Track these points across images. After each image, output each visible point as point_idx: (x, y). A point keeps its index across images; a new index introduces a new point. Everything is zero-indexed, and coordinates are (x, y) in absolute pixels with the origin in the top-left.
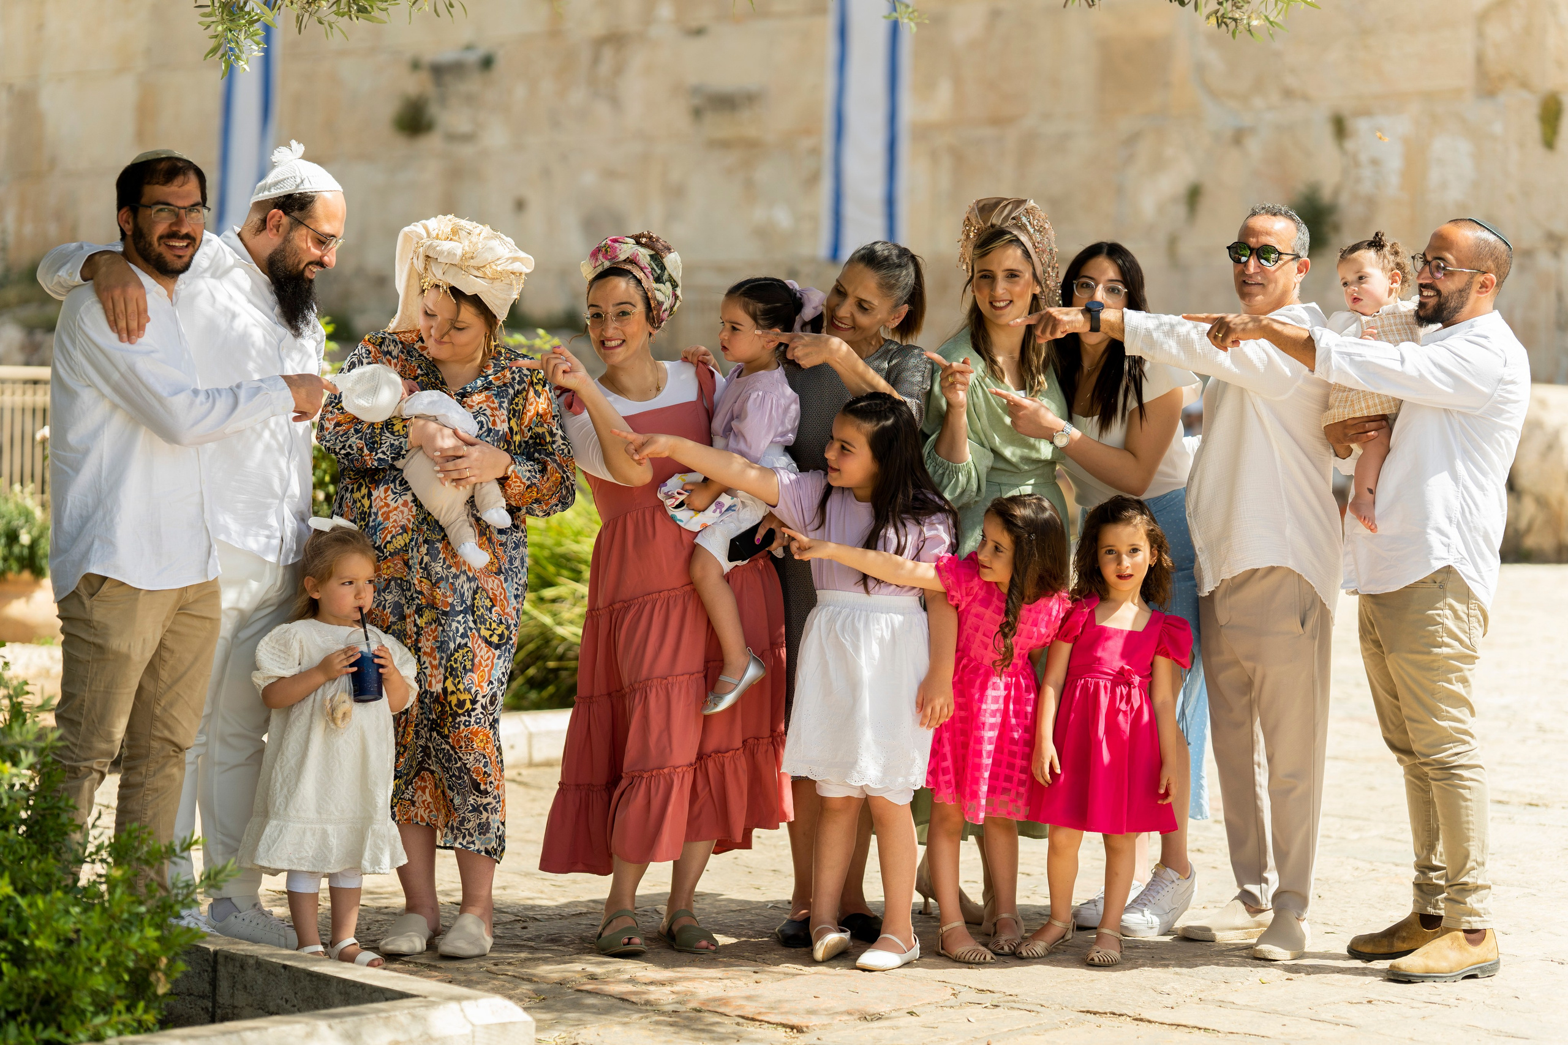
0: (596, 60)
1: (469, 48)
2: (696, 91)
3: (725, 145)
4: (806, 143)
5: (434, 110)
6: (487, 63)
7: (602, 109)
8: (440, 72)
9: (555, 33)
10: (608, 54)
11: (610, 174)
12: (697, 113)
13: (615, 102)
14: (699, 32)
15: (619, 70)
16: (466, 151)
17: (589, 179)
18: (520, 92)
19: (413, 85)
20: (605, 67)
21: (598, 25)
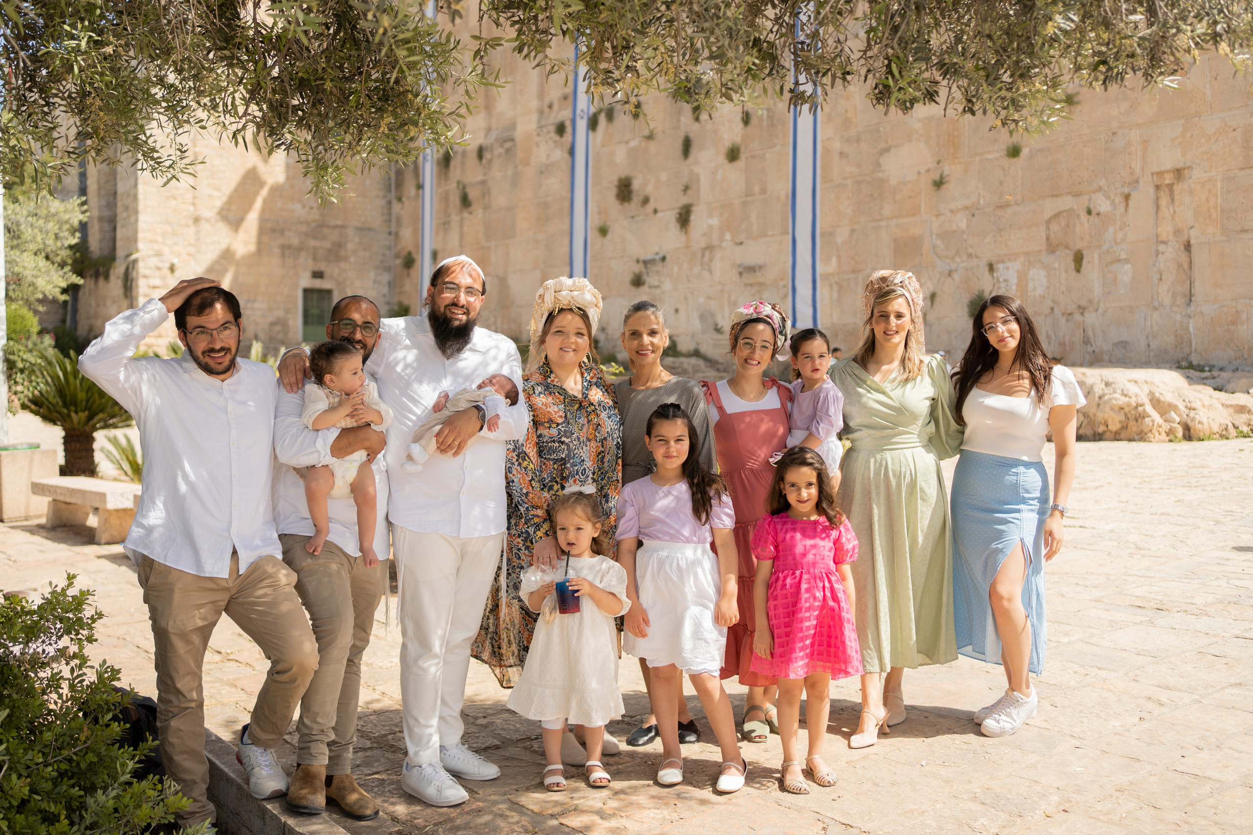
0: (703, 256)
1: (657, 254)
2: (740, 265)
3: (751, 285)
4: (782, 283)
5: (645, 277)
6: (664, 259)
7: (706, 274)
8: (645, 263)
9: (688, 247)
10: (707, 253)
11: (709, 298)
12: (741, 274)
13: (710, 271)
14: (741, 243)
15: (711, 260)
16: (657, 292)
17: (702, 300)
18: (676, 269)
19: (637, 268)
20: (706, 259)
21: (703, 244)
